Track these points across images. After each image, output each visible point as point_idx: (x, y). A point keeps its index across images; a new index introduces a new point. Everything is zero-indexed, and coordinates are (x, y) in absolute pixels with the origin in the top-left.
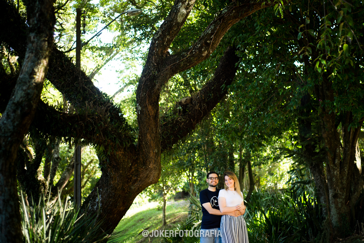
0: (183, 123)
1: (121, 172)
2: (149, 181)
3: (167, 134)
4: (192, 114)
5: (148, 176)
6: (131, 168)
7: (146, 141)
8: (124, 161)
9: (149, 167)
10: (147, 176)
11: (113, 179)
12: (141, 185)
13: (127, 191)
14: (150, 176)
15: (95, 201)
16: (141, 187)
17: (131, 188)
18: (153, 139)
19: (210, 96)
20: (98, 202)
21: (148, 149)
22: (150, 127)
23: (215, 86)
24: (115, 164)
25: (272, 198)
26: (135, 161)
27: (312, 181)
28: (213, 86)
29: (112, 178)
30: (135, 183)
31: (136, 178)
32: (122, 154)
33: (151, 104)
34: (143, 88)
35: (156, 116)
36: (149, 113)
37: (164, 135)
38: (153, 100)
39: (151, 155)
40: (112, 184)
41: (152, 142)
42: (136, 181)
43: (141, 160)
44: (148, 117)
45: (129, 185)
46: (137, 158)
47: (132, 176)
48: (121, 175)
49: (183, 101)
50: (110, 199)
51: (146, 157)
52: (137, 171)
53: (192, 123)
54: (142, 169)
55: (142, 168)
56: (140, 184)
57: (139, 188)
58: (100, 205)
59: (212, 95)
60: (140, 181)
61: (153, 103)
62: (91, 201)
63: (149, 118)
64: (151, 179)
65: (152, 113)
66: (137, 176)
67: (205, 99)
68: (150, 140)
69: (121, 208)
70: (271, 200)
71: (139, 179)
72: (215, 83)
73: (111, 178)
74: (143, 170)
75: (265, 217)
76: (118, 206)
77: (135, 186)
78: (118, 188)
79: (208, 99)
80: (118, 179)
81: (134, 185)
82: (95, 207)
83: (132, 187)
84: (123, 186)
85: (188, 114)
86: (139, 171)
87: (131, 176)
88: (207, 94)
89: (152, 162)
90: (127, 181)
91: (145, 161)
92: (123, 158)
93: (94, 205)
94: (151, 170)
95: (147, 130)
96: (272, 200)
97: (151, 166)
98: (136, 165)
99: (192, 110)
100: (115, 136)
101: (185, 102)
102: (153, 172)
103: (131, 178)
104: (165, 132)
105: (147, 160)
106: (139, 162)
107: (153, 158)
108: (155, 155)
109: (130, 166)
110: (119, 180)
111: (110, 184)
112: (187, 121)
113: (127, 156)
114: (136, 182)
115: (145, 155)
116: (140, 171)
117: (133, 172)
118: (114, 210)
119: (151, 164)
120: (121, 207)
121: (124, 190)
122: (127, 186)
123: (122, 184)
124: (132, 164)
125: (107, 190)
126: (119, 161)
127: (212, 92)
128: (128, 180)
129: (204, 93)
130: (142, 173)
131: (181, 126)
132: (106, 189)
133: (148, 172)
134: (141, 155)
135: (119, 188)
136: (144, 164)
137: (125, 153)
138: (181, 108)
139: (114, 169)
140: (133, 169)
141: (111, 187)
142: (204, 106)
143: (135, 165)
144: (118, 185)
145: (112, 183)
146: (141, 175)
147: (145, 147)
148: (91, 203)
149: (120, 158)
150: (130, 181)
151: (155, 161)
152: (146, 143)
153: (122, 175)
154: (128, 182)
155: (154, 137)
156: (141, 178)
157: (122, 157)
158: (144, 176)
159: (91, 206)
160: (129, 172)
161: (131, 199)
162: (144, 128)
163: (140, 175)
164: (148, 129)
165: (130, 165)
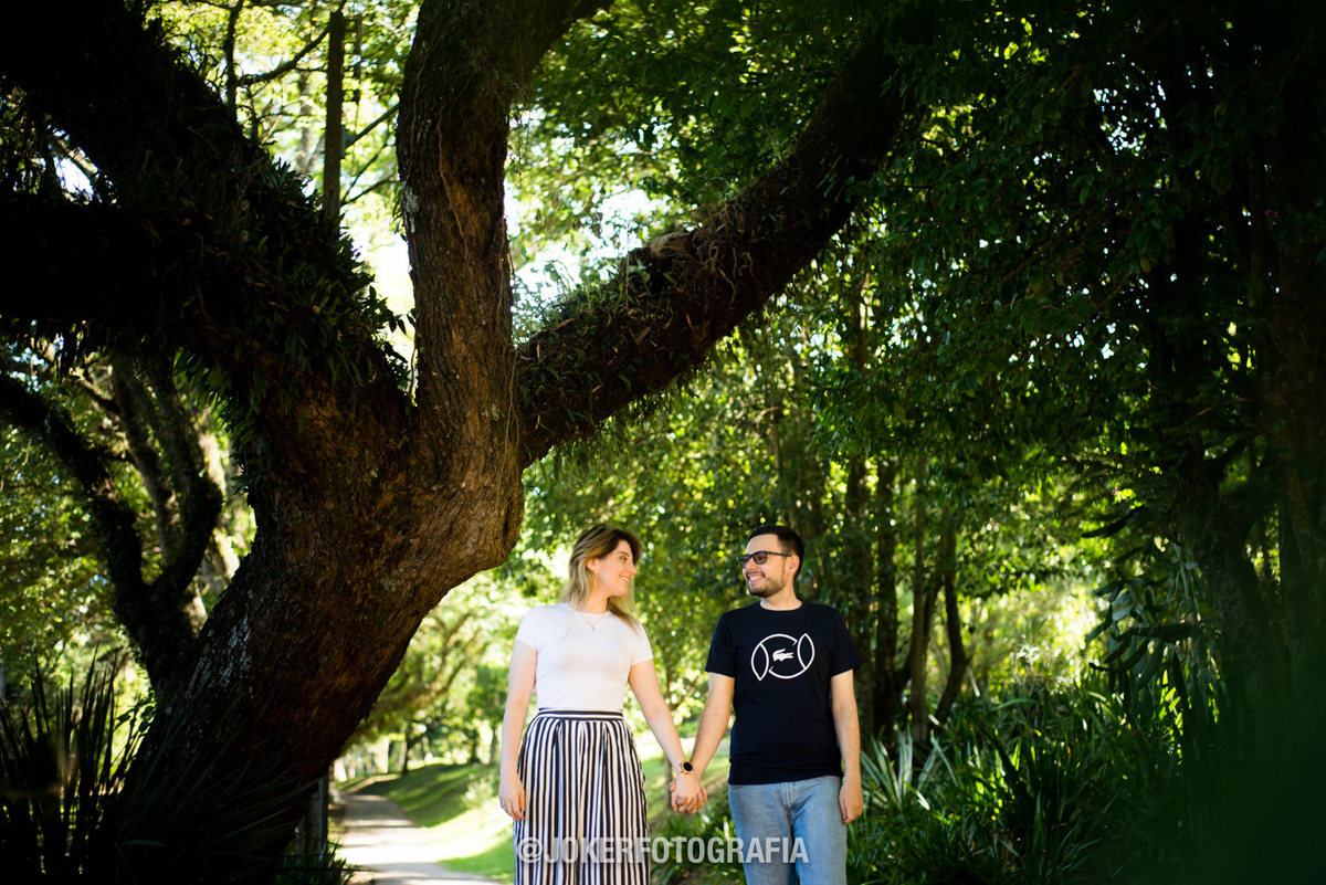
0: (648, 329)
1: (330, 506)
2: (462, 555)
3: (569, 365)
4: (691, 292)
5: (457, 530)
6: (375, 488)
7: (445, 362)
8: (339, 452)
9: (459, 487)
10: (451, 529)
11: (298, 541)
12: (424, 574)
13: (365, 597)
14: (465, 529)
15: (224, 644)
16: (426, 582)
17: (381, 587)
18: (477, 357)
19: (769, 224)
20: (237, 651)
21: (454, 401)
22: (462, 293)
23: (795, 184)
24: (302, 471)
25: (1032, 701)
26: (395, 461)
27: (1196, 627)
28: (787, 183)
29: (293, 534)
30: (397, 563)
31: (399, 538)
32: (332, 419)
33: (461, 181)
34: (421, 96)
35: (489, 242)
36: (456, 226)
37: (557, 369)
38: (473, 162)
39: (472, 429)
40: (292, 566)
41: (474, 368)
42: (400, 553)
43: (428, 453)
44: (453, 243)
45: (372, 574)
46: (405, 446)
47: (382, 530)
48: (330, 523)
49: (657, 246)
50: (287, 636)
51: (446, 441)
52: (405, 503)
53: (690, 331)
54: (429, 498)
55: (428, 491)
56: (420, 570)
57: (416, 589)
58: (245, 659)
59: (779, 218)
60: (419, 552)
61: (474, 177)
62: (211, 645)
63: (457, 253)
64: (469, 544)
65: (474, 227)
66: (406, 527)
67: (747, 235)
68: (465, 358)
69: (342, 679)
70: (1027, 708)
71: (415, 542)
72: (797, 172)
73: (285, 534)
74: (432, 503)
75: (1007, 765)
76: (321, 671)
77: (397, 578)
78: (320, 581)
79: (762, 233)
80: (320, 542)
81: (395, 572)
82: (227, 672)
83: (389, 584)
84: (341, 574)
85: (674, 295)
86: (416, 507)
87: (378, 528)
88: (760, 216)
89: (472, 466)
90: (361, 551)
91: (445, 459)
92: (334, 437)
93: (220, 664)
94: (470, 499)
95: (451, 313)
96: (1033, 707)
97: (470, 481)
98: (401, 478)
99: (690, 278)
100: (278, 317)
101: (663, 251)
102: (479, 509)
103: (379, 539)
104: (560, 356)
105: (450, 453)
106: (413, 462)
107: (478, 443)
108: (487, 428)
109: (374, 479)
110: (325, 547)
111: (283, 564)
112: (665, 320)
113: (356, 434)
114: (400, 558)
115: (444, 433)
116: (419, 504)
117: (386, 510)
118: (304, 688)
119: (470, 475)
120: (337, 673)
121: (347, 594)
122: (364, 574)
123: (335, 566)
124: (382, 472)
125: (273, 591)
126: (318, 454)
127: (779, 208)
128: (366, 546)
129: (748, 210)
130: (428, 513)
131: (638, 341)
132: (268, 586)
133: (455, 511)
134: (426, 430)
135: (323, 583)
136: (440, 471)
137: (346, 417)
138: (641, 267)
139: (301, 494)
140: (388, 498)
141: (288, 577)
142: (741, 262)
143: (394, 475)
144: (320, 567)
145: (291, 557)
146: (424, 526)
147: (444, 394)
148: (209, 654)
149: (319, 438)
150: (377, 551)
151: (491, 459)
152: (447, 375)
153: (335, 520)
154: (365, 558)
155: (485, 347)
156: (423, 538)
157: (329, 435)
158: (436, 529)
159: (208, 665)
160: (369, 511)
161: (382, 636)
162: (436, 301)
163: (419, 523)
164: (456, 308)
165: (374, 474)
